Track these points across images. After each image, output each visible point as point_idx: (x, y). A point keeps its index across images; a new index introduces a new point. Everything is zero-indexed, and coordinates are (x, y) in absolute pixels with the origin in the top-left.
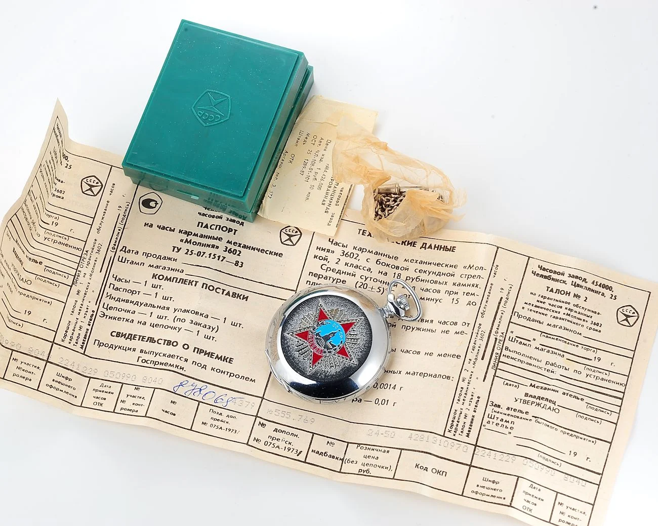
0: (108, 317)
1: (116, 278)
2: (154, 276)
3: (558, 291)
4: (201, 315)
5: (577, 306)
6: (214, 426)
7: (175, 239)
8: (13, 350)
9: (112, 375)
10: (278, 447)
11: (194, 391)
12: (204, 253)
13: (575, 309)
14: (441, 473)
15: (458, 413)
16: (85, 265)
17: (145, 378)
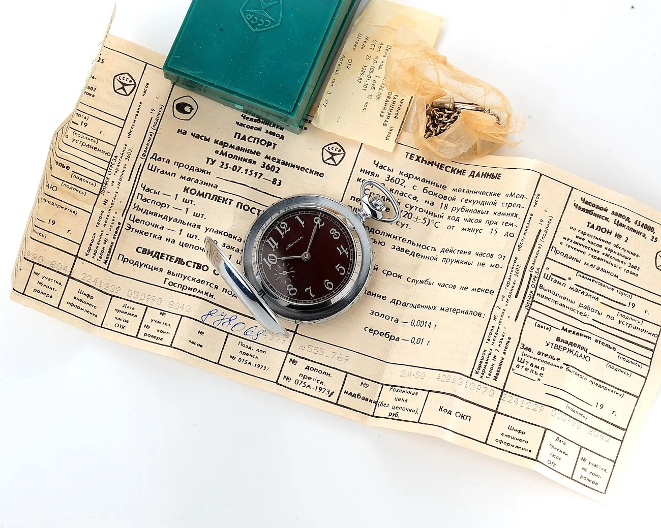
0: (134, 230)
1: (144, 188)
2: (186, 189)
3: (599, 228)
4: (235, 238)
5: (617, 246)
6: (242, 360)
7: (210, 149)
8: (35, 263)
9: (136, 296)
10: (309, 386)
11: (222, 322)
12: (240, 168)
13: (615, 249)
14: (465, 417)
15: (487, 353)
16: (113, 172)
17: (172, 303)
